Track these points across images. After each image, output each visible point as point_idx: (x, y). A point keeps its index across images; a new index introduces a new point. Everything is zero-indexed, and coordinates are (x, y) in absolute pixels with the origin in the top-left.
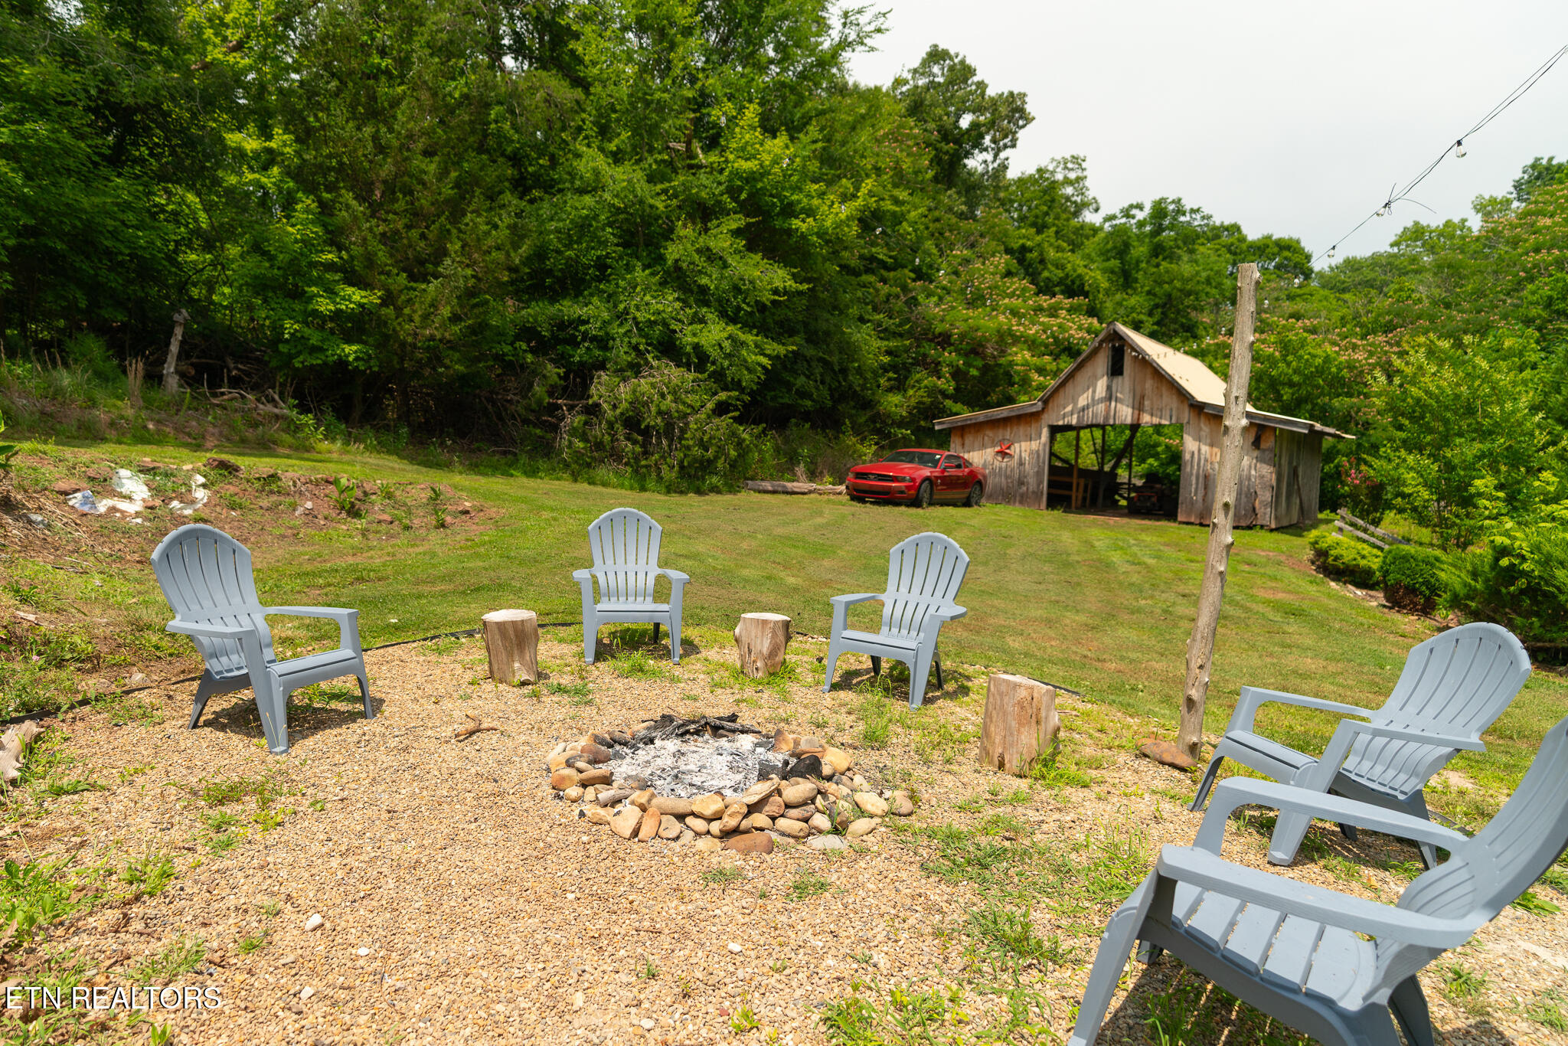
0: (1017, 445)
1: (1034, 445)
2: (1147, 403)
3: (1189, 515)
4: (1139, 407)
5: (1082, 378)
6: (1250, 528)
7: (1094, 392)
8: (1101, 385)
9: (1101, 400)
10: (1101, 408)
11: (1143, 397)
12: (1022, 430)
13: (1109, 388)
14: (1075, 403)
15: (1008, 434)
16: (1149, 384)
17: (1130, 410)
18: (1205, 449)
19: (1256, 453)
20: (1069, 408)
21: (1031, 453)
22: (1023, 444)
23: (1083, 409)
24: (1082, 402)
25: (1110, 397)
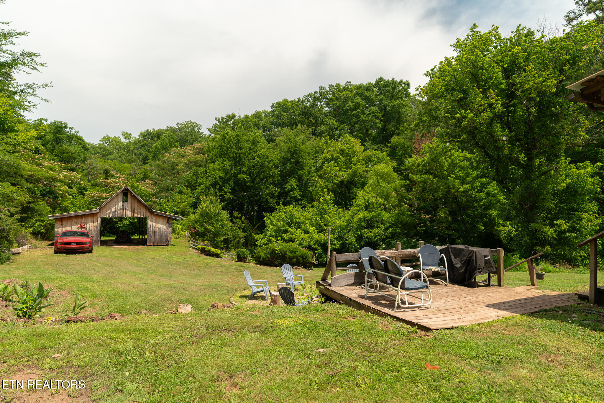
0: (88, 224)
1: (95, 224)
2: (136, 210)
3: (150, 243)
4: (133, 212)
5: (113, 202)
6: (167, 245)
7: (118, 206)
8: (120, 205)
9: (120, 209)
10: (120, 212)
11: (134, 209)
12: (90, 219)
13: (123, 205)
14: (111, 210)
15: (83, 220)
16: (136, 205)
17: (130, 213)
18: (154, 224)
19: (168, 225)
20: (109, 212)
21: (94, 227)
22: (90, 224)
23: (114, 212)
24: (113, 209)
25: (123, 208)
